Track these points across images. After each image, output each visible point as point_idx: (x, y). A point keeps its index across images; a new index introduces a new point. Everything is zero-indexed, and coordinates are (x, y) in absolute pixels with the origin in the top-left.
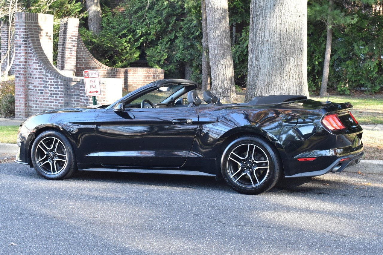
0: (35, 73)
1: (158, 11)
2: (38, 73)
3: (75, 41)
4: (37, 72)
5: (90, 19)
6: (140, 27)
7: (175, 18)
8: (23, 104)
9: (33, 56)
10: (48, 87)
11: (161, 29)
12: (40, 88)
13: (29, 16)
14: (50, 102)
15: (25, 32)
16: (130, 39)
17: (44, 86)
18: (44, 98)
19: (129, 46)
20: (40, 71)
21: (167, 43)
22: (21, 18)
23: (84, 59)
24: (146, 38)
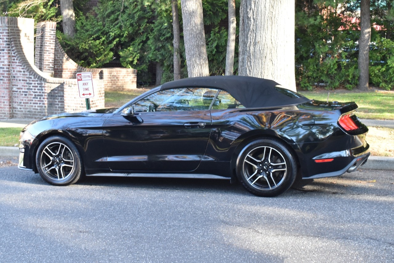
0: (19, 75)
1: (129, 14)
2: (22, 75)
3: (53, 44)
4: (20, 74)
5: (65, 23)
6: (113, 30)
7: (146, 20)
8: (7, 105)
9: (17, 60)
10: (32, 89)
11: (133, 32)
12: (23, 90)
13: (12, 21)
14: (34, 103)
15: (8, 36)
16: (103, 41)
17: (28, 87)
18: (28, 99)
19: (102, 48)
20: (24, 73)
21: (139, 45)
22: (4, 22)
23: (61, 61)
24: (119, 40)
